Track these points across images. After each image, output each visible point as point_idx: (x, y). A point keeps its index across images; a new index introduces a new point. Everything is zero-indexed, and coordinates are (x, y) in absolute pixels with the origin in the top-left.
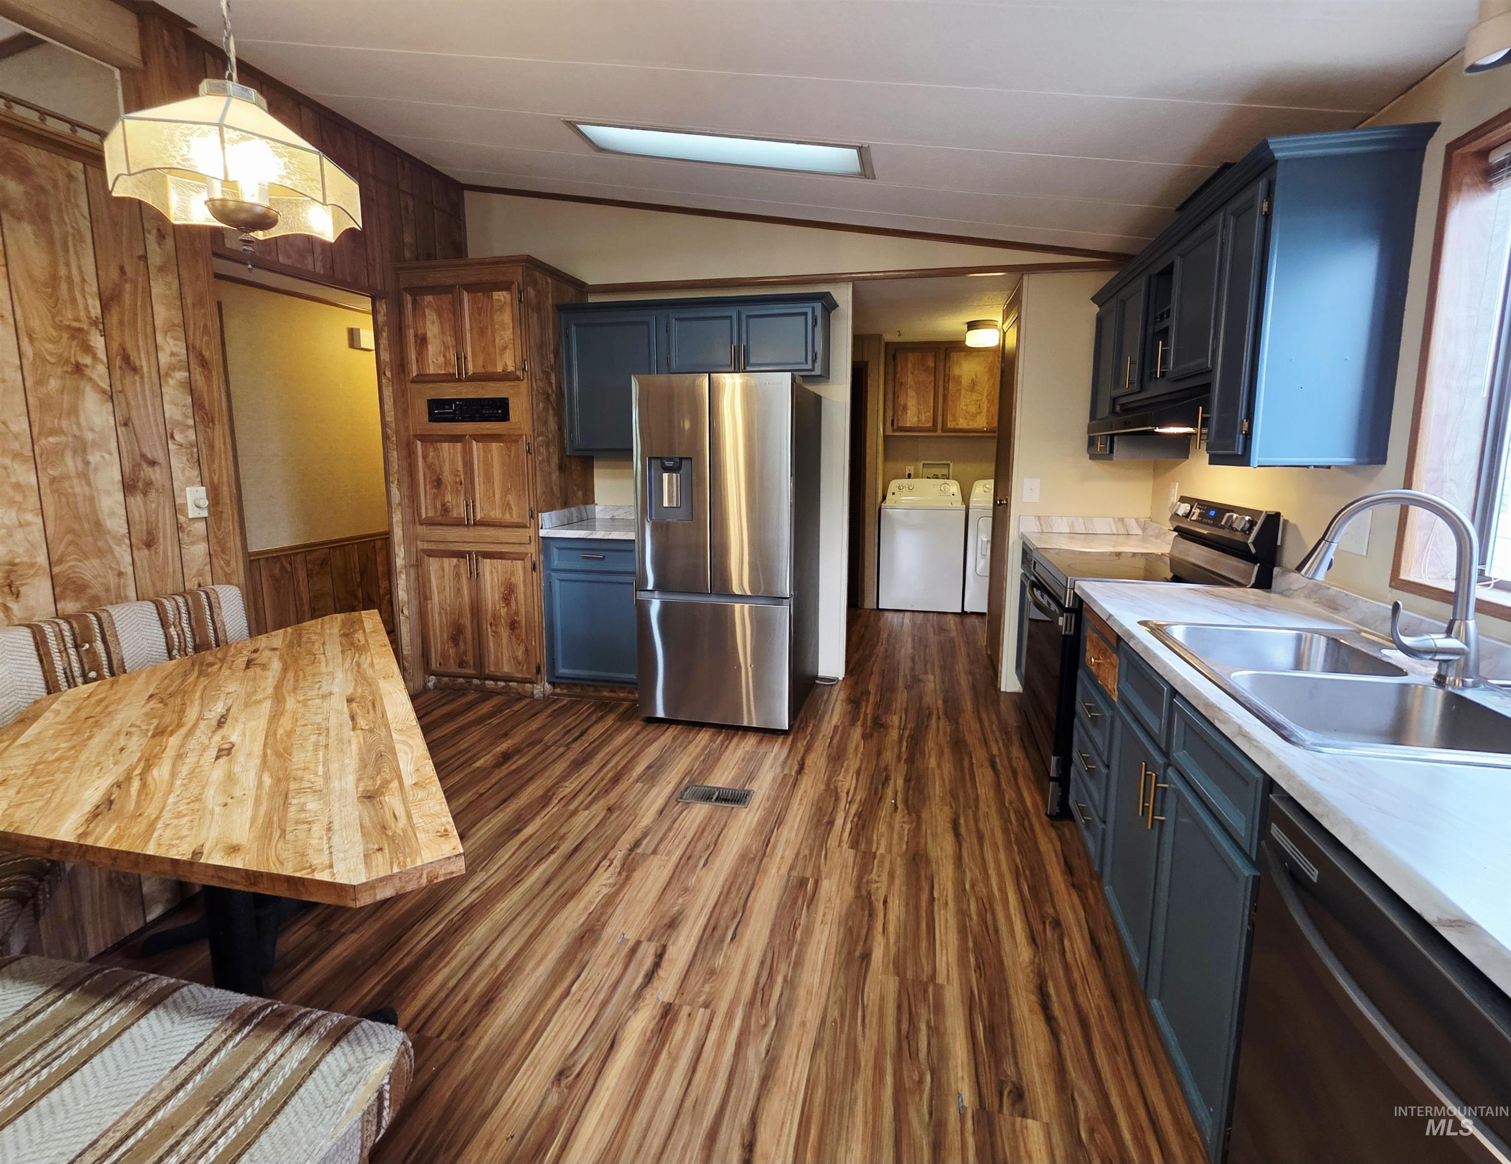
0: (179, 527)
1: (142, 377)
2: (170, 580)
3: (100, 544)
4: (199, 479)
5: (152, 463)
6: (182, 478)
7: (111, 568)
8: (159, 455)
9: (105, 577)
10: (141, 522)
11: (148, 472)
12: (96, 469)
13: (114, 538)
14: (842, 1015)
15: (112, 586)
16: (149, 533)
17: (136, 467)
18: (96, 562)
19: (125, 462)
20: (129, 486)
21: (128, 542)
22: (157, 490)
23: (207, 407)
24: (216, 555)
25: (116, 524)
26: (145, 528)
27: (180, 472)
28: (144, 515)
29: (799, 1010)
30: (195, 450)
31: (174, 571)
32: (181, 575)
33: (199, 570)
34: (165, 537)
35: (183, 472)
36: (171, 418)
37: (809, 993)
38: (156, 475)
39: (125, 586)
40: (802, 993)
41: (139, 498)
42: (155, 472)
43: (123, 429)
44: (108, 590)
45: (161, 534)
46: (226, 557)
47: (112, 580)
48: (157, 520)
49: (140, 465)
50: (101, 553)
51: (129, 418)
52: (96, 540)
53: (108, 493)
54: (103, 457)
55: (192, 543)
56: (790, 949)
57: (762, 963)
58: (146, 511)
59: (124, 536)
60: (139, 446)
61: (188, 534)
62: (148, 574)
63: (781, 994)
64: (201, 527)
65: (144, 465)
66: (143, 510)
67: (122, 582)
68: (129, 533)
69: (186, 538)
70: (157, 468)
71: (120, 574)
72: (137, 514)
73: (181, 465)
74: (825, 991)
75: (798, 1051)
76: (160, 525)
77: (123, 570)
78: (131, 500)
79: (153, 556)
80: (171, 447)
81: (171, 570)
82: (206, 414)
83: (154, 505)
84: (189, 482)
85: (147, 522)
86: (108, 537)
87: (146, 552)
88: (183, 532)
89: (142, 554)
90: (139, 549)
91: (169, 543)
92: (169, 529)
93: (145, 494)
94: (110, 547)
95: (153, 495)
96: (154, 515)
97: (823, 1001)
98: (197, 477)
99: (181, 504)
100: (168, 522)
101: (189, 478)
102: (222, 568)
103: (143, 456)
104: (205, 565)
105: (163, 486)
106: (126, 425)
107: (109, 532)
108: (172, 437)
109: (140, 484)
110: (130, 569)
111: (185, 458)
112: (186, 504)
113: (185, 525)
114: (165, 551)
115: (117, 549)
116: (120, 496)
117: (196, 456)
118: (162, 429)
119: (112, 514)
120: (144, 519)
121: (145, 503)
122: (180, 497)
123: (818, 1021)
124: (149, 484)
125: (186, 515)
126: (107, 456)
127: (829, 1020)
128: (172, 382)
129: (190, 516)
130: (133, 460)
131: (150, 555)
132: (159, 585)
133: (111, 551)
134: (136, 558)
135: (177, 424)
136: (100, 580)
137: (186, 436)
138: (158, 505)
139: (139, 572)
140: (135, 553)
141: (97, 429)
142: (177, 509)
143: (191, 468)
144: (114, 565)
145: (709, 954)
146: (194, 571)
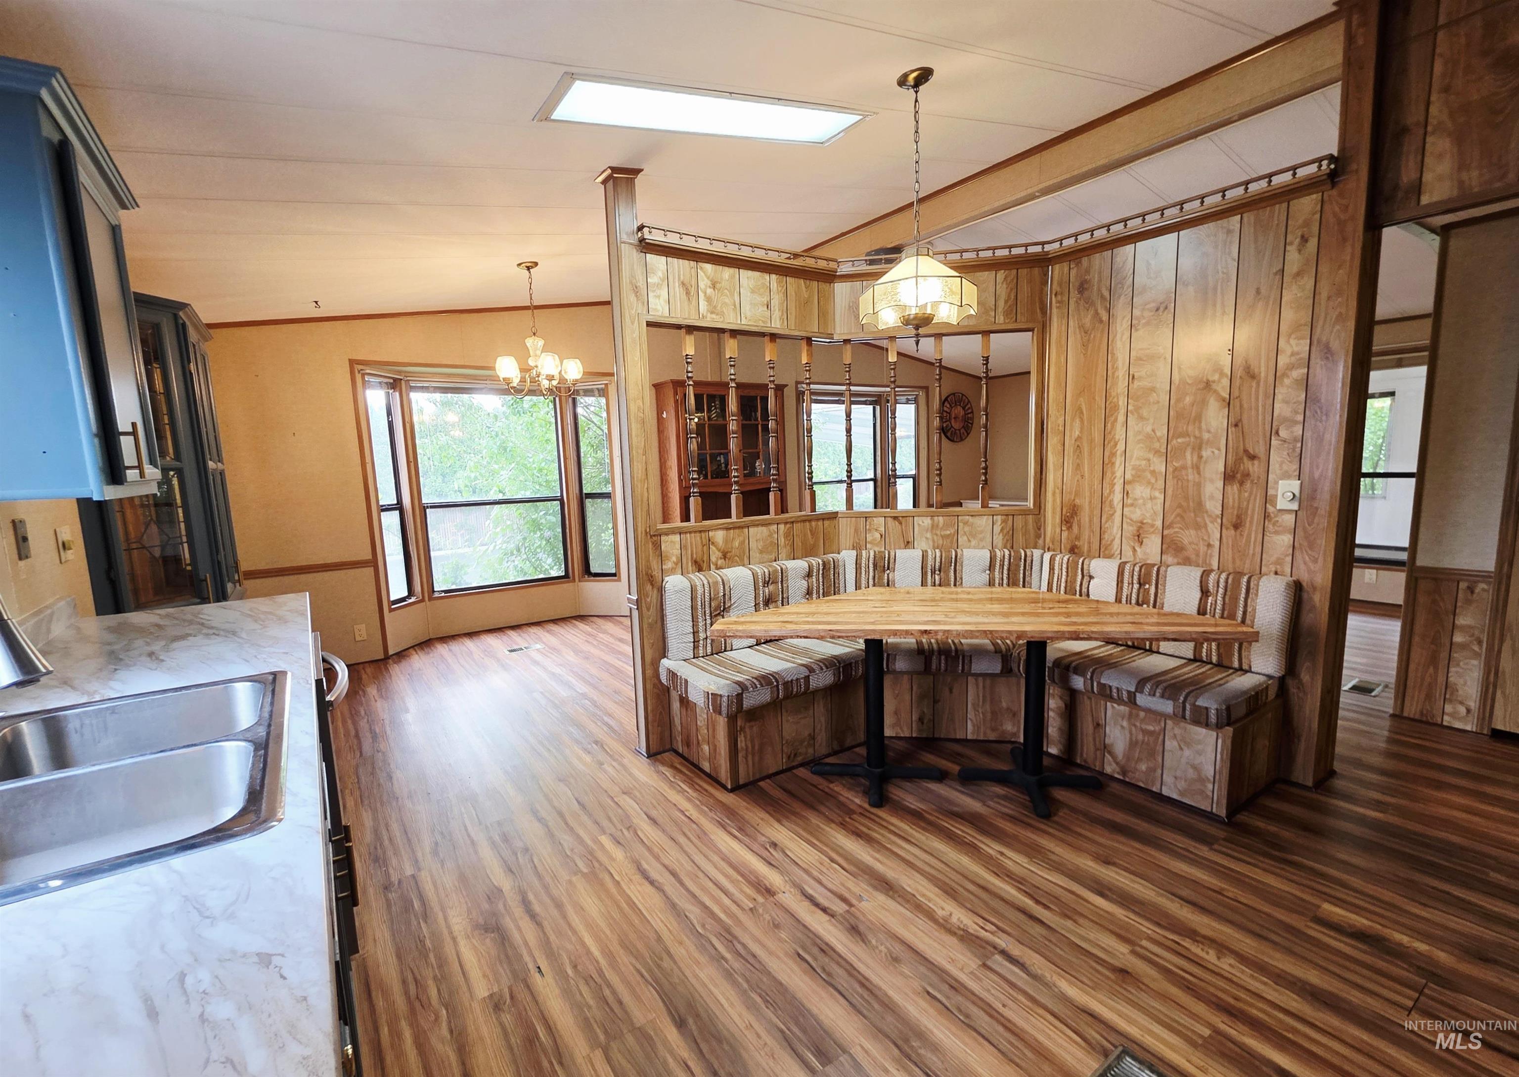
0: (1266, 516)
1: (1258, 384)
2: (1248, 561)
3: (1198, 519)
4: (1297, 473)
5: (1253, 457)
6: (1278, 472)
7: (1203, 539)
8: (1260, 450)
9: (1197, 545)
10: (1233, 507)
11: (1248, 465)
12: (1206, 462)
13: (1210, 516)
14: (659, 967)
15: (1201, 554)
16: (1239, 517)
17: (1238, 461)
18: (1193, 532)
19: (1230, 456)
20: (1229, 477)
21: (1219, 521)
22: (1252, 481)
23: (1323, 401)
24: (1301, 549)
25: (1213, 507)
26: (1235, 512)
27: (1277, 466)
28: (1237, 502)
29: (692, 948)
30: (1299, 445)
31: (1254, 555)
32: (1259, 560)
33: (1278, 559)
34: (1251, 522)
35: (1281, 466)
36: (1279, 416)
37: (698, 963)
38: (1254, 468)
39: (1211, 556)
40: (703, 959)
41: (1236, 487)
42: (1253, 464)
43: (1233, 429)
44: (1198, 555)
45: (1249, 519)
46: (1313, 554)
47: (1203, 548)
48: (1247, 508)
49: (1241, 459)
50: (1198, 527)
51: (1240, 420)
52: (1196, 516)
53: (1212, 481)
54: (1213, 452)
55: (1277, 533)
56: (748, 981)
57: (754, 956)
58: (1239, 498)
59: (1217, 516)
60: (1244, 441)
61: (1274, 525)
62: (1230, 551)
63: (716, 949)
64: (1289, 519)
65: (1245, 459)
66: (1236, 496)
67: (1209, 552)
68: (1222, 515)
69: (1271, 526)
70: (1256, 462)
71: (1209, 546)
72: (1231, 500)
73: (1279, 459)
74: (688, 973)
75: (669, 929)
76: (1249, 512)
77: (1212, 543)
78: (1229, 488)
79: (1238, 537)
80: (1274, 442)
81: (1251, 552)
82: (1321, 408)
83: (1246, 495)
84: (1286, 476)
85: (1239, 507)
86: (1205, 515)
87: (1233, 532)
88: (1269, 521)
89: (1230, 533)
90: (1227, 529)
91: (1254, 528)
92: (1257, 516)
93: (1241, 483)
94: (1206, 524)
95: (1248, 485)
96: (1245, 503)
97: (682, 965)
98: (1295, 471)
99: (1272, 496)
100: (1257, 509)
101: (1287, 472)
102: (1305, 563)
103: (1246, 451)
104: (1287, 555)
105: (1259, 478)
106: (1236, 425)
107: (1207, 512)
108: (1277, 433)
109: (1239, 476)
110: (1217, 544)
111: (1285, 453)
112: (1276, 496)
113: (1272, 515)
114: (1249, 535)
115: (1210, 525)
116: (1220, 484)
117: (1298, 450)
118: (1268, 427)
119: (1212, 497)
120: (1236, 505)
121: (1240, 491)
122: (1273, 488)
123: (672, 951)
124: (1247, 475)
125: (1274, 506)
126: (1216, 452)
127: (665, 956)
128: (1287, 381)
129: (1278, 508)
130: (1237, 454)
131: (1236, 536)
132: (1238, 562)
133: (1206, 526)
134: (1223, 535)
135: (1285, 420)
136: (1194, 546)
137: (1292, 432)
138: (1251, 494)
139: (1224, 548)
140: (1224, 531)
141: (1212, 430)
142: (1268, 500)
143: (1290, 462)
144: (1205, 538)
145: (799, 935)
146: (1273, 559)
